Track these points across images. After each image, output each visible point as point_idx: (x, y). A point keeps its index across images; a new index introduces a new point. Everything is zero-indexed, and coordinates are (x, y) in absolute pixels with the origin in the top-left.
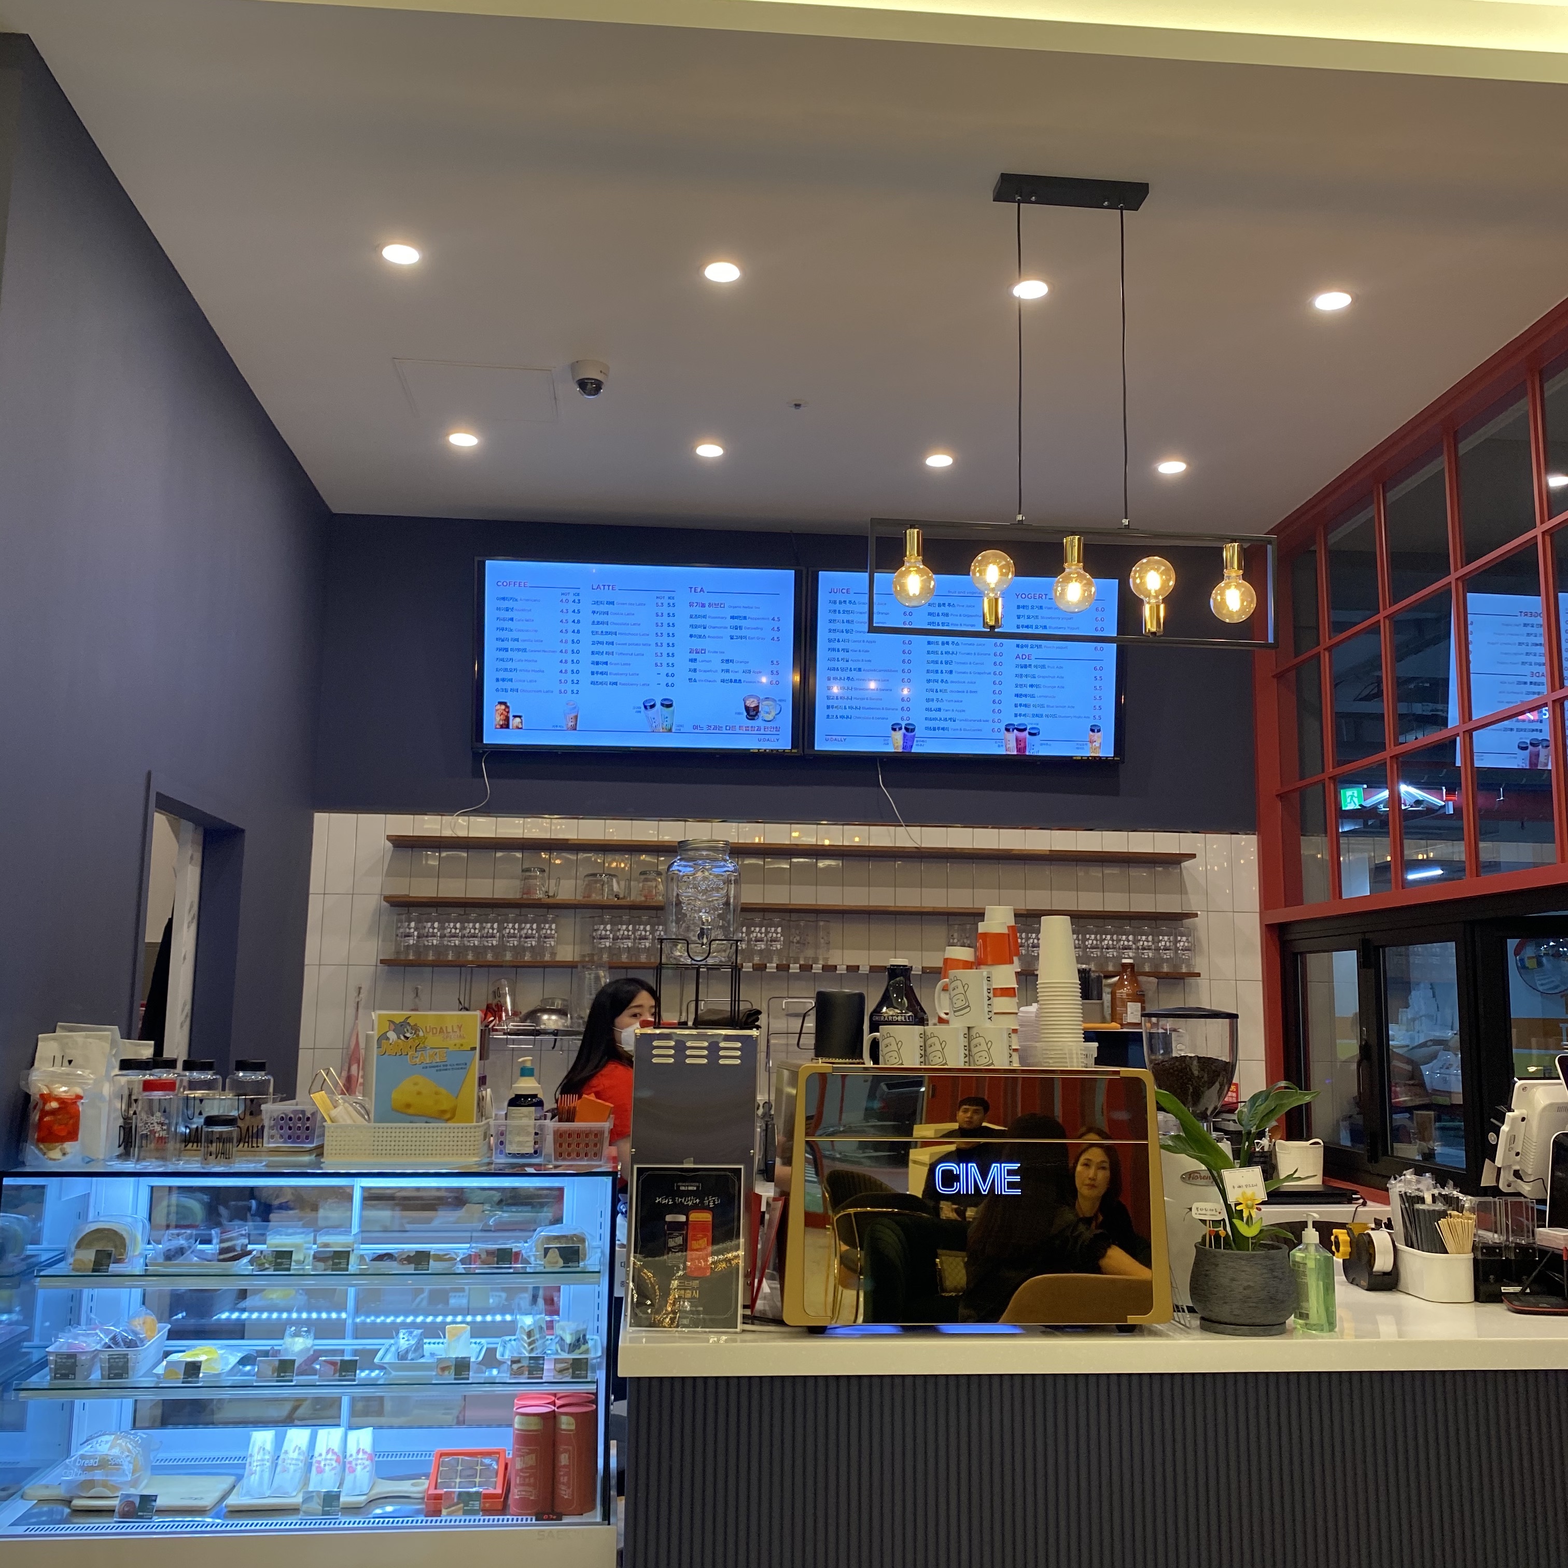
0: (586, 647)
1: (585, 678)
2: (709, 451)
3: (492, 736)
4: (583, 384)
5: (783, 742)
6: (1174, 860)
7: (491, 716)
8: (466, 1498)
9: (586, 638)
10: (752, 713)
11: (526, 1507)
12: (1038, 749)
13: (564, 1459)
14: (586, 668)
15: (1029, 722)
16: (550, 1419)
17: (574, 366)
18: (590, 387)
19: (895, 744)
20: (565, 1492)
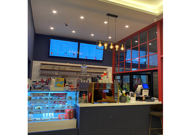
0: (59, 48)
1: (59, 50)
2: (74, 32)
3: (50, 55)
4: (66, 25)
5: (76, 57)
6: (106, 69)
7: (50, 53)
8: (63, 118)
9: (59, 47)
10: (74, 55)
11: (68, 118)
12: (97, 59)
13: (71, 114)
14: (59, 49)
15: (96, 57)
16: (70, 111)
17: (65, 23)
18: (67, 25)
19: (86, 58)
20: (71, 117)
